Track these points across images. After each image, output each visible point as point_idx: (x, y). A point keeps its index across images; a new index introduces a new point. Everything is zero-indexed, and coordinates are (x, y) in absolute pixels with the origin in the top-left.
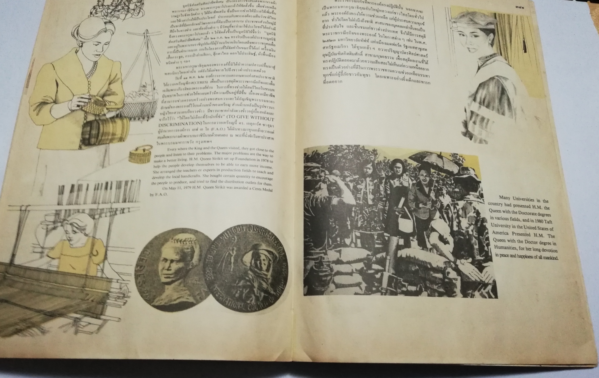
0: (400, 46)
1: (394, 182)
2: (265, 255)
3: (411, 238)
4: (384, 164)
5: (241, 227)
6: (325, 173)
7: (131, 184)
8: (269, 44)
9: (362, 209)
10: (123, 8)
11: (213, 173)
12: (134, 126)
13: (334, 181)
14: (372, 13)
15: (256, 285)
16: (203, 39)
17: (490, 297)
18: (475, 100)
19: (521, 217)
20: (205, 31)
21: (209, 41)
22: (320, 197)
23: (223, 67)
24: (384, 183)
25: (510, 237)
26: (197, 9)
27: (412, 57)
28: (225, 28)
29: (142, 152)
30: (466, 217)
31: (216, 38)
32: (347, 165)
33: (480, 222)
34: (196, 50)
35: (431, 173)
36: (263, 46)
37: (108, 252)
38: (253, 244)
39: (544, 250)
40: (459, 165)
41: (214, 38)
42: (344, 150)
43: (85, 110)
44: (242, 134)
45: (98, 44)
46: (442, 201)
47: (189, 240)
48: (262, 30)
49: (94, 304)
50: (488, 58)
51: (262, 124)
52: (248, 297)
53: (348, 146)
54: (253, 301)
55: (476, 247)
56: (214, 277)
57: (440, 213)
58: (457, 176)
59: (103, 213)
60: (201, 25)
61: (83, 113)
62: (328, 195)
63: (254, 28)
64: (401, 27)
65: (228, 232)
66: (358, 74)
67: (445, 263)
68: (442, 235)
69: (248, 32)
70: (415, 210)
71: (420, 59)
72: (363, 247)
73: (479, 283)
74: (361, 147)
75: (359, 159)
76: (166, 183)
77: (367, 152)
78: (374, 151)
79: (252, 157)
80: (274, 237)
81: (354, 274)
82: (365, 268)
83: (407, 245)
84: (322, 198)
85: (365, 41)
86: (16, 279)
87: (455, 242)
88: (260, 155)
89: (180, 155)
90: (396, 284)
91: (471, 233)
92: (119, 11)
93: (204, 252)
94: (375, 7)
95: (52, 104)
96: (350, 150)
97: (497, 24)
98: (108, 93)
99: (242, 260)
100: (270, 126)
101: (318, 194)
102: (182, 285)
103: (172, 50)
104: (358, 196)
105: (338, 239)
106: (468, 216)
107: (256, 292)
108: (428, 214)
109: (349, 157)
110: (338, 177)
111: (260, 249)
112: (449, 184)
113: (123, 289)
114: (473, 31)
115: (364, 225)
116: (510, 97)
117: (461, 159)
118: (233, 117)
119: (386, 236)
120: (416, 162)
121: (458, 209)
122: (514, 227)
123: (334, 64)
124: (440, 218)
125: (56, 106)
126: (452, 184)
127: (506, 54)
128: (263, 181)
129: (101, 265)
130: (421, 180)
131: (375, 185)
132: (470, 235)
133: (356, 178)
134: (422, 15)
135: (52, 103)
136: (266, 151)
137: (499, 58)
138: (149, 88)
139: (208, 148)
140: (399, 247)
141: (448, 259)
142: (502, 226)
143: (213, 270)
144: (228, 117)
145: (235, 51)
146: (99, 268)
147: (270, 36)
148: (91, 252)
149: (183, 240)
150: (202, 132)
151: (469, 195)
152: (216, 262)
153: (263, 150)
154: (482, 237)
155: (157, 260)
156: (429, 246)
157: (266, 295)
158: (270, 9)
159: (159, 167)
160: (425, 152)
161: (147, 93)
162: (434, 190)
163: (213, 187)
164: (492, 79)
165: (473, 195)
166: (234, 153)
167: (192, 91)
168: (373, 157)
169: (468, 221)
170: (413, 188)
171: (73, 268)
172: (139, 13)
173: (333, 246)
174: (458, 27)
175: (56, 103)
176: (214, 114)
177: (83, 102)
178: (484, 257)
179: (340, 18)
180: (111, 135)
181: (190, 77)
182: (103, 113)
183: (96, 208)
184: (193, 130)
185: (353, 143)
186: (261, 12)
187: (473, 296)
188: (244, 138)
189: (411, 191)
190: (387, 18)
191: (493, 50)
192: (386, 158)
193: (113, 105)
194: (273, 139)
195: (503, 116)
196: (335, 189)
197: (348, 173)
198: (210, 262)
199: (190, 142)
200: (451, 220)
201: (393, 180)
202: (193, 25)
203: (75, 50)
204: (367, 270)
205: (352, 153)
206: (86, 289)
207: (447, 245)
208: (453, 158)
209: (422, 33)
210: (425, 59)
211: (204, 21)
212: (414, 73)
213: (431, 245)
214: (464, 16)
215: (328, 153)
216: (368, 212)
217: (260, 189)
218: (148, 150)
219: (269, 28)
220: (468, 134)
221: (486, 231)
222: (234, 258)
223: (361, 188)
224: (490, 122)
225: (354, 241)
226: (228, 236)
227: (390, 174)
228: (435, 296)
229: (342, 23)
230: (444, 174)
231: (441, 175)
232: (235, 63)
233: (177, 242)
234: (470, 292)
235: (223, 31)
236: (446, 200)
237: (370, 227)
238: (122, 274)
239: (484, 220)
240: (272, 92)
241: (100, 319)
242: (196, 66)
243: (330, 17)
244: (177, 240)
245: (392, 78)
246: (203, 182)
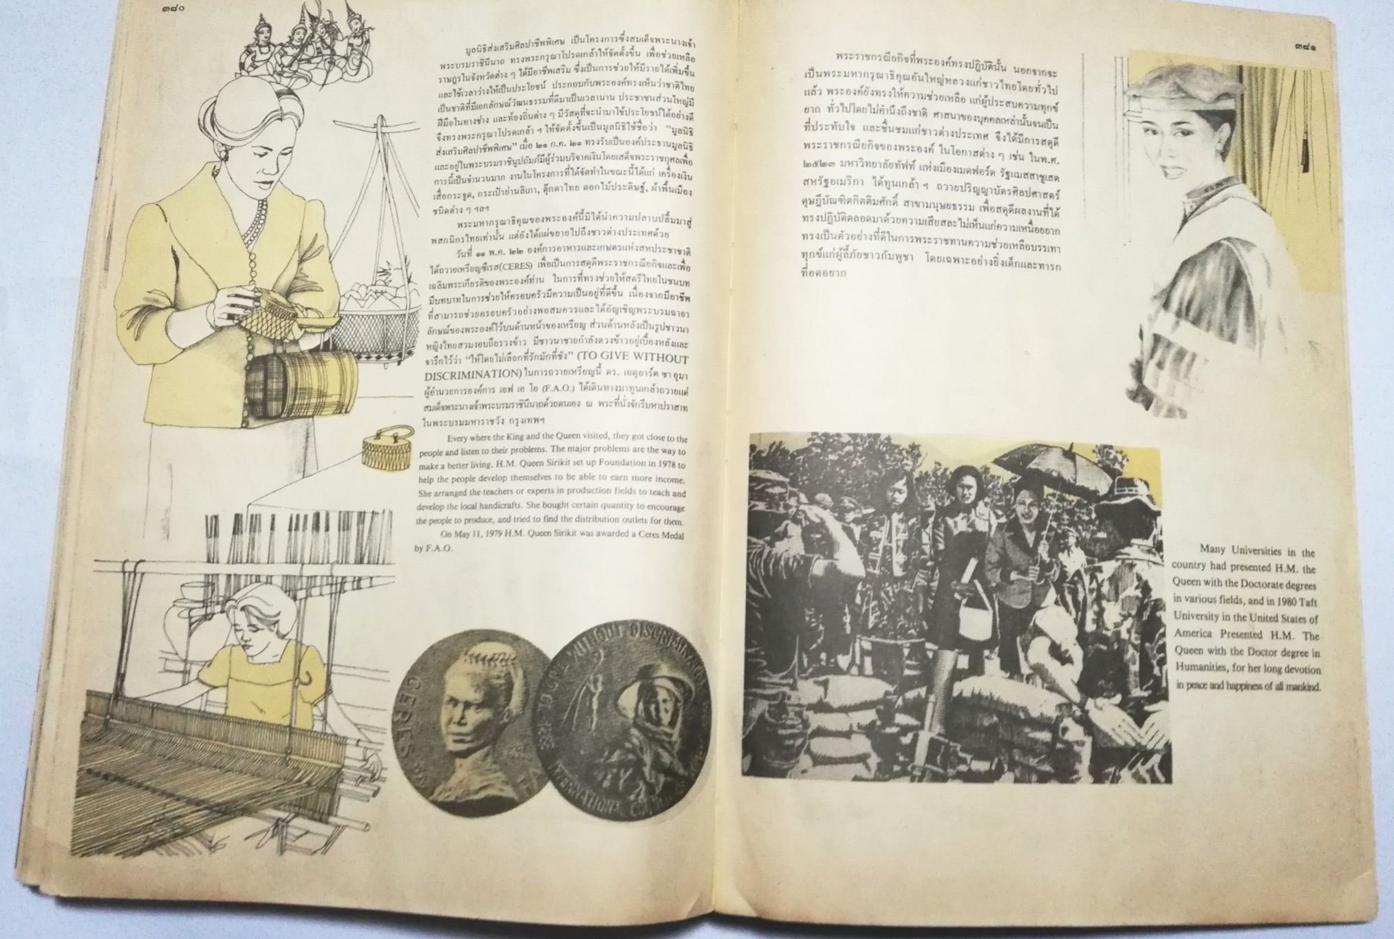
0: (993, 173)
1: (955, 523)
2: (669, 691)
3: (986, 653)
4: (933, 479)
5: (613, 627)
6: (799, 499)
7: (372, 518)
8: (678, 161)
9: (877, 589)
10: (320, 53)
11: (548, 498)
12: (370, 374)
13: (817, 521)
14: (925, 88)
15: (647, 758)
16: (518, 146)
17: (1155, 780)
18: (1166, 305)
19: (1246, 594)
20: (522, 125)
21: (533, 153)
22: (785, 555)
23: (565, 226)
24: (931, 526)
25: (1217, 641)
26: (502, 62)
27: (1020, 202)
28: (569, 118)
29: (390, 442)
30: (1117, 600)
31: (549, 145)
32: (850, 482)
33: (1149, 609)
34: (502, 178)
35: (1045, 497)
36: (662, 166)
37: (333, 677)
38: (641, 666)
39: (1290, 670)
40: (1113, 473)
41: (545, 146)
42: (844, 445)
43: (248, 327)
44: (613, 400)
45: (266, 154)
46: (1064, 564)
47: (501, 658)
48: (661, 121)
49: (311, 791)
50: (1211, 192)
51: (660, 374)
52: (630, 786)
53: (854, 436)
54: (642, 796)
55: (1135, 668)
56: (557, 743)
57: (1057, 592)
58: (1105, 502)
59: (315, 586)
60: (511, 109)
61: (243, 334)
62: (803, 553)
63: (640, 117)
64: (998, 120)
65: (584, 639)
66: (885, 255)
67: (1060, 706)
68: (1058, 642)
69: (627, 126)
70: (999, 588)
71: (1039, 203)
72: (877, 675)
73: (1134, 751)
74: (882, 438)
75: (876, 469)
76: (448, 521)
77: (896, 451)
78: (914, 447)
79: (639, 457)
80: (685, 646)
81: (854, 736)
82: (879, 723)
83: (976, 668)
84: (789, 558)
85: (905, 166)
86: (134, 730)
87: (1085, 659)
88: (656, 451)
89: (476, 452)
90: (946, 756)
91: (1124, 635)
92: (309, 61)
93: (534, 686)
94: (936, 71)
95: (170, 311)
96: (858, 445)
97: (1242, 95)
98: (299, 284)
99: (616, 705)
100: (678, 377)
101: (780, 547)
102: (489, 759)
103: (445, 174)
104: (870, 557)
105: (823, 656)
106: (1122, 596)
107: (647, 774)
108: (1029, 595)
109: (854, 464)
110: (828, 511)
111: (657, 677)
112: (1084, 521)
113: (370, 761)
114: (1178, 120)
115: (881, 626)
116: (1253, 293)
117: (1120, 458)
118: (593, 355)
119: (931, 650)
120: (1009, 473)
121: (1100, 580)
122: (1226, 618)
123: (829, 227)
124: (1056, 603)
125: (177, 315)
126: (1091, 522)
127: (1257, 175)
128: (662, 515)
129: (321, 705)
130: (1019, 515)
131: (910, 529)
132: (1124, 640)
133: (869, 515)
134: (1053, 82)
135: (167, 308)
136: (670, 439)
137: (1239, 190)
138: (397, 278)
139: (537, 437)
140: (957, 675)
141: (1067, 698)
142: (1199, 617)
143: (553, 726)
144: (582, 356)
145: (594, 180)
146: (316, 711)
147: (680, 138)
148: (297, 677)
149: (488, 658)
150: (523, 396)
151: (1130, 545)
152: (559, 708)
153: (662, 439)
154: (1151, 643)
155: (436, 702)
156: (1025, 670)
157: (670, 779)
158: (679, 61)
159: (430, 481)
160: (1033, 445)
161: (393, 291)
162: (1048, 538)
163: (549, 533)
164: (1215, 246)
165: (1139, 546)
166: (597, 449)
167: (496, 290)
168: (910, 462)
169: (1123, 609)
170: (999, 536)
171: (261, 711)
172: (359, 67)
173: (811, 670)
174: (1144, 111)
175: (178, 310)
176: (549, 349)
177: (242, 307)
178: (1150, 692)
179: (846, 105)
180: (315, 394)
181: (492, 252)
182: (291, 337)
183: (297, 573)
184: (503, 390)
185: (864, 430)
186: (656, 70)
187: (1115, 779)
188: (619, 409)
189: (994, 544)
190: (963, 100)
191: (1226, 169)
192: (940, 465)
193: (311, 319)
194: (685, 408)
195: (1230, 344)
196: (821, 539)
197: (850, 502)
198: (547, 709)
199: (496, 422)
200: (1081, 608)
201: (952, 517)
202: (491, 105)
203: (210, 168)
204: (883, 726)
205: (863, 454)
206: (293, 757)
207: (1068, 666)
208: (1100, 458)
209: (1049, 134)
210: (1053, 203)
211: (520, 96)
212: (1022, 245)
213: (1031, 668)
214: (1160, 77)
215: (806, 450)
216: (891, 594)
217: (655, 536)
218: (404, 438)
219: (678, 116)
220: (1142, 396)
221: (1162, 631)
222: (599, 698)
223: (878, 537)
224: (1197, 362)
225: (858, 661)
226: (584, 650)
227: (947, 503)
228: (1030, 782)
229: (854, 118)
230: (1075, 499)
231: (1067, 501)
232: (596, 214)
233: (477, 662)
234: (1111, 770)
235: (566, 125)
236: (1074, 560)
237: (895, 629)
238: (368, 728)
239: (1158, 605)
240: (684, 289)
241: (327, 823)
242: (503, 223)
243: (823, 101)
244: (477, 658)
245: (966, 261)
246: (527, 520)
